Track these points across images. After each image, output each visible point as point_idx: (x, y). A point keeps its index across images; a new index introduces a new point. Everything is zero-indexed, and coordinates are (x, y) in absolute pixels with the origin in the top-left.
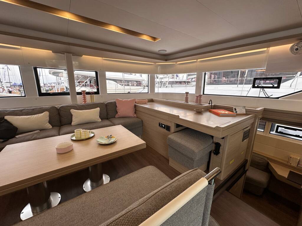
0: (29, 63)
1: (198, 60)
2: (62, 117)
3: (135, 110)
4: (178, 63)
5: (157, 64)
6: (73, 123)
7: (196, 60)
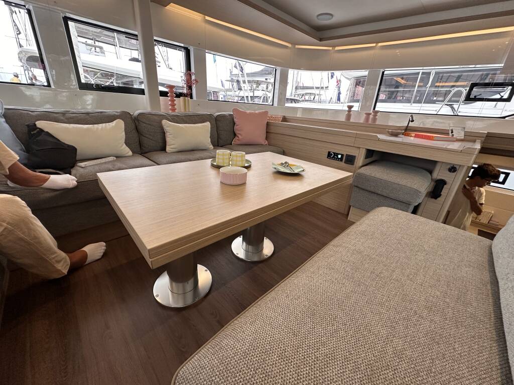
0: (55, 2)
1: (380, 44)
2: (142, 135)
3: (267, 132)
4: (337, 48)
5: (297, 46)
6: (168, 149)
7: (374, 45)
